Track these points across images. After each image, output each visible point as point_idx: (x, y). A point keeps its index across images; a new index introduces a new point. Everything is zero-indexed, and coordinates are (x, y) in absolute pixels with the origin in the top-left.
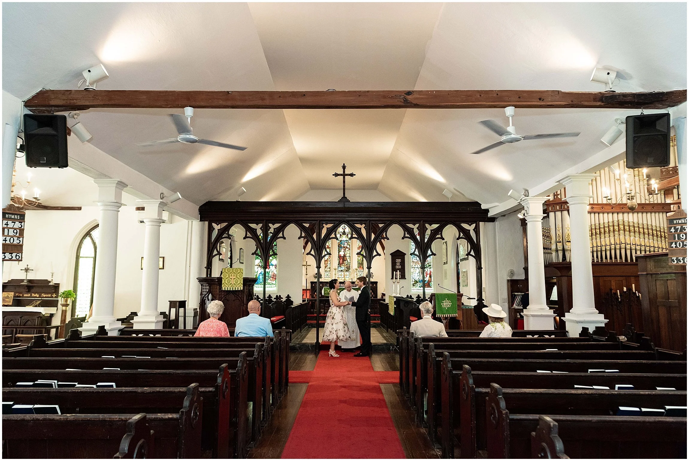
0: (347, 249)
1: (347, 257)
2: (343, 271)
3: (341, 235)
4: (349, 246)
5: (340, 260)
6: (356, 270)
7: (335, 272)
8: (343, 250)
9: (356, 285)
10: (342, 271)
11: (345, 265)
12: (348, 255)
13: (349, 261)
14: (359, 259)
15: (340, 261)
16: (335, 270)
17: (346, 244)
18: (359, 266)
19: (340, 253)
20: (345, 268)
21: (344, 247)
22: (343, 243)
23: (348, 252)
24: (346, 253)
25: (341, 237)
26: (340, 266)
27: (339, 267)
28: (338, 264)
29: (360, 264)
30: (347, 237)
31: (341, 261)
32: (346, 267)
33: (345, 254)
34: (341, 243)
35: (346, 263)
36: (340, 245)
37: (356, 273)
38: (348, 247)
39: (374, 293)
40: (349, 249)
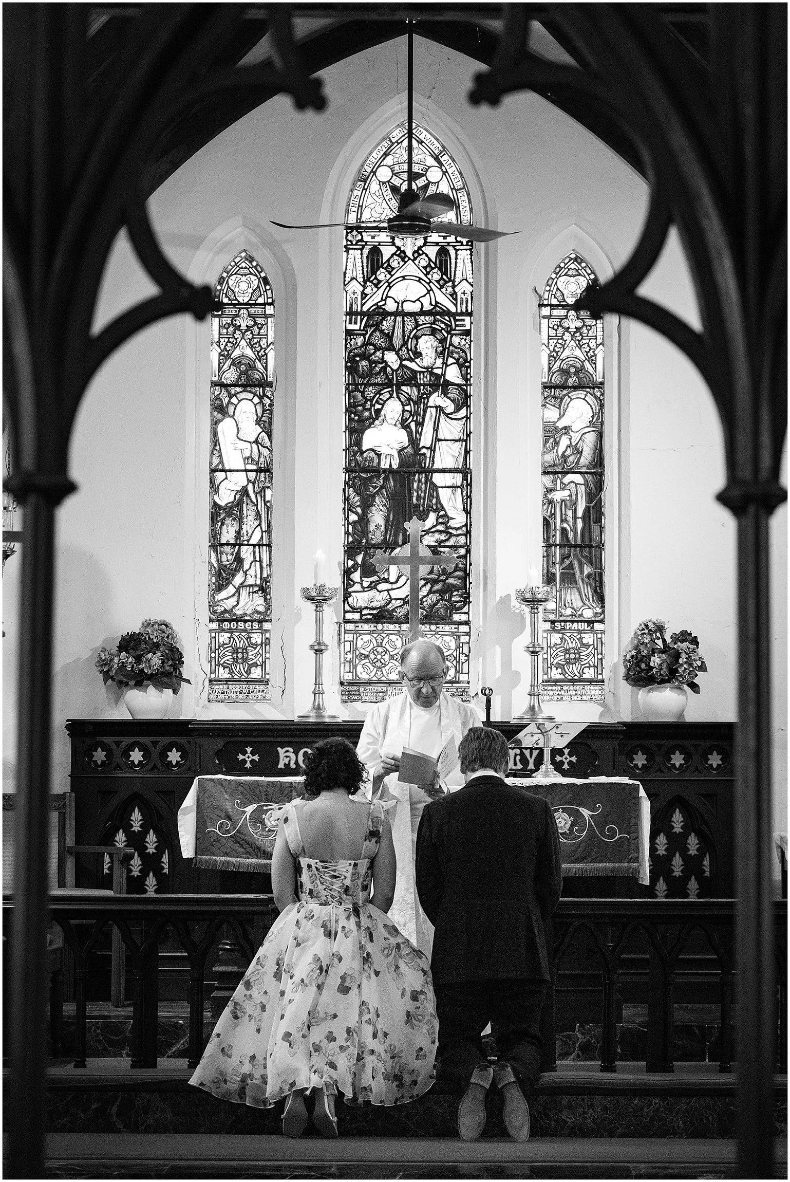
0: (436, 399)
1: (438, 479)
2: (401, 612)
3: (375, 252)
4: (464, 365)
5: (367, 504)
6: (533, 602)
7: (319, 622)
8: (393, 409)
9: (524, 761)
10: (382, 616)
11: (415, 552)
12: (447, 455)
13: (458, 519)
14: (558, 496)
15: (363, 520)
16: (317, 598)
17: (427, 345)
18: (557, 570)
19: (371, 439)
20: (415, 590)
21: (411, 379)
22: (397, 342)
23: (450, 429)
24: (426, 440)
25: (382, 275)
26: (368, 571)
27: (356, 576)
28: (351, 551)
29: (566, 543)
30: (436, 275)
31: (378, 517)
32: (423, 570)
33: (414, 441)
34: (378, 339)
35: (430, 540)
36: (365, 356)
37: (525, 639)
38: (453, 374)
39: (706, 844)
40: (463, 401)
